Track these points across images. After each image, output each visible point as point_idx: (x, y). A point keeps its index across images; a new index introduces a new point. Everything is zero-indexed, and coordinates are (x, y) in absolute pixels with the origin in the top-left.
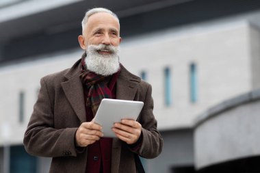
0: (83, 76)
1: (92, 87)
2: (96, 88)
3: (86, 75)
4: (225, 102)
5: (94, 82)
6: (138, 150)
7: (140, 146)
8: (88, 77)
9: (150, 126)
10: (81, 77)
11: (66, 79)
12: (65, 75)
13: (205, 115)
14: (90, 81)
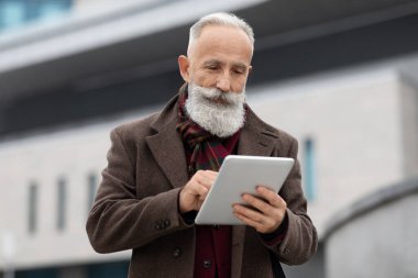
0: (183, 128)
1: (197, 146)
2: (203, 149)
3: (188, 127)
4: (381, 191)
5: (200, 139)
6: (279, 246)
7: (283, 239)
8: (192, 131)
9: (296, 206)
10: (178, 129)
11: (153, 132)
12: (151, 125)
13: (346, 214)
14: (194, 137)
